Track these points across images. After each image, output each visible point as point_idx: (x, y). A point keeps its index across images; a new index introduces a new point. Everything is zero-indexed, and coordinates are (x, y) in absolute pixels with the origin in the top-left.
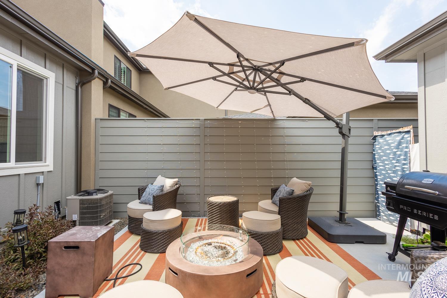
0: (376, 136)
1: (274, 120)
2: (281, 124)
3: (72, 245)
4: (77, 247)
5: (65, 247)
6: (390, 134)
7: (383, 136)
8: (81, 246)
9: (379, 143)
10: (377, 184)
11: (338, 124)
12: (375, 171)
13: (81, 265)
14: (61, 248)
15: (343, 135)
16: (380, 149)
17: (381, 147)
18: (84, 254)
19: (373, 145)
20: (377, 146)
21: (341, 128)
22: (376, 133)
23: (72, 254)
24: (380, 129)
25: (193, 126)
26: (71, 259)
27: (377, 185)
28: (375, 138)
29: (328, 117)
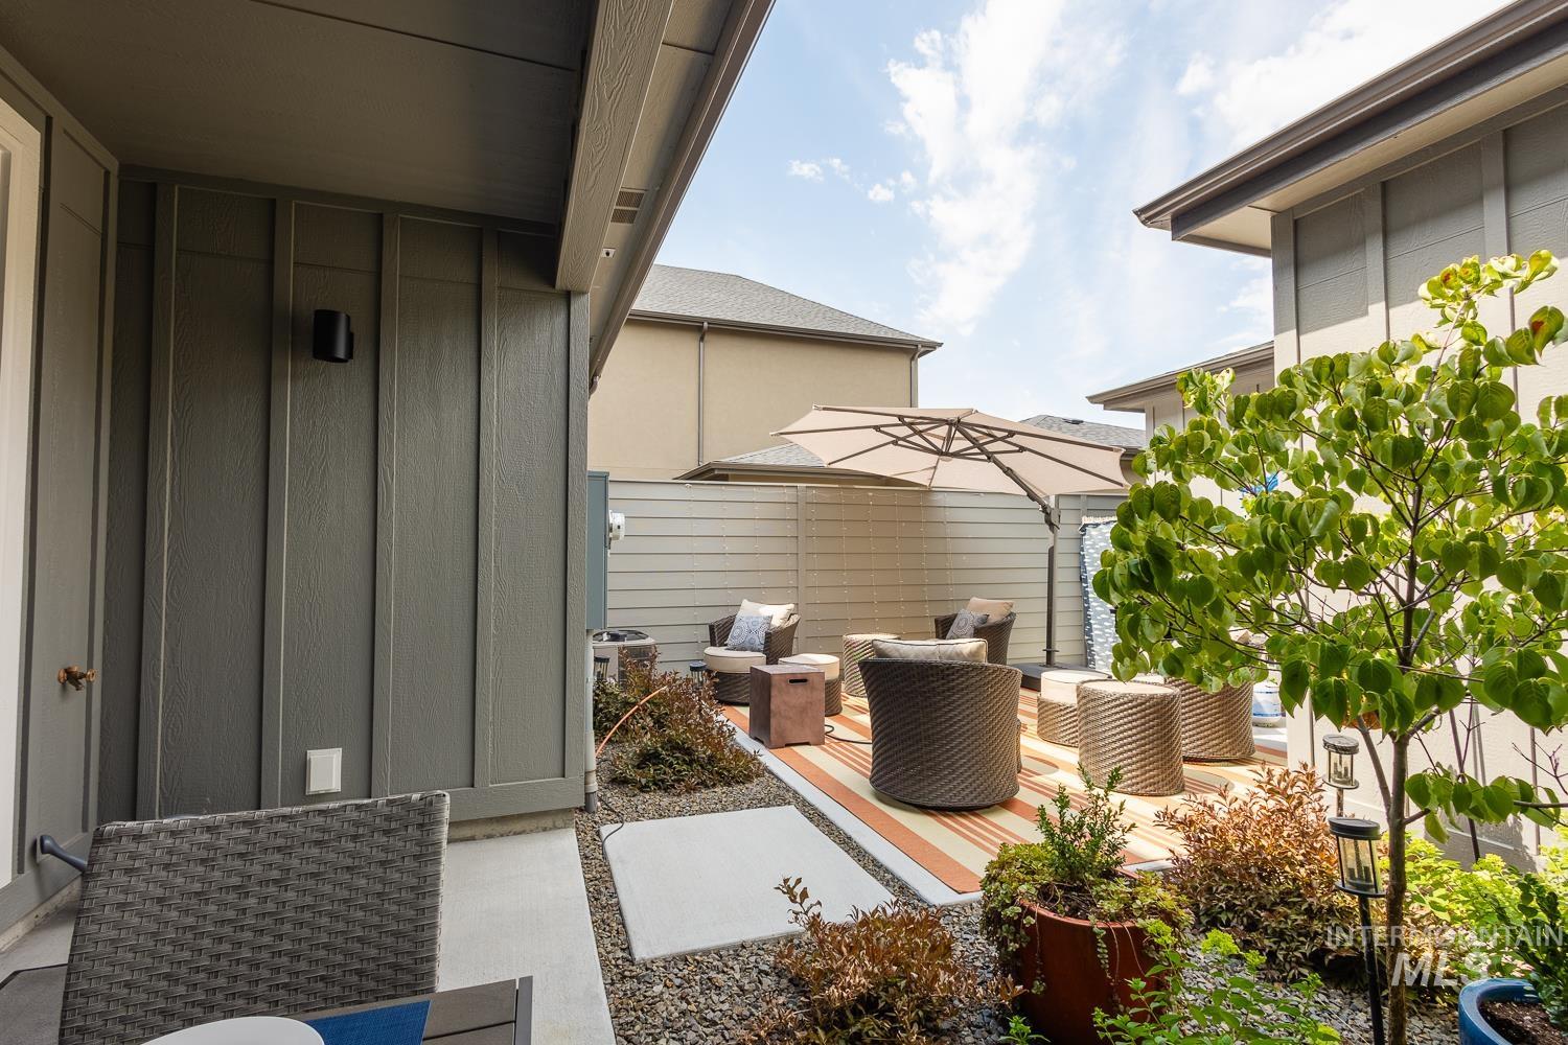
0: (1086, 525)
1: (928, 491)
2: (939, 499)
3: (799, 677)
4: (805, 681)
5: (792, 681)
6: (1108, 523)
7: (1097, 525)
8: (810, 678)
9: (1091, 537)
10: (1089, 607)
11: (1045, 508)
12: (1084, 585)
13: (811, 703)
14: (786, 682)
15: (1051, 525)
16: (1092, 547)
17: (1094, 544)
18: (813, 688)
19: (1080, 539)
20: (1087, 543)
21: (1048, 515)
22: (1086, 520)
23: (800, 688)
24: (1090, 512)
25: (786, 499)
26: (798, 695)
27: (1087, 609)
28: (1084, 529)
29: (1032, 496)
